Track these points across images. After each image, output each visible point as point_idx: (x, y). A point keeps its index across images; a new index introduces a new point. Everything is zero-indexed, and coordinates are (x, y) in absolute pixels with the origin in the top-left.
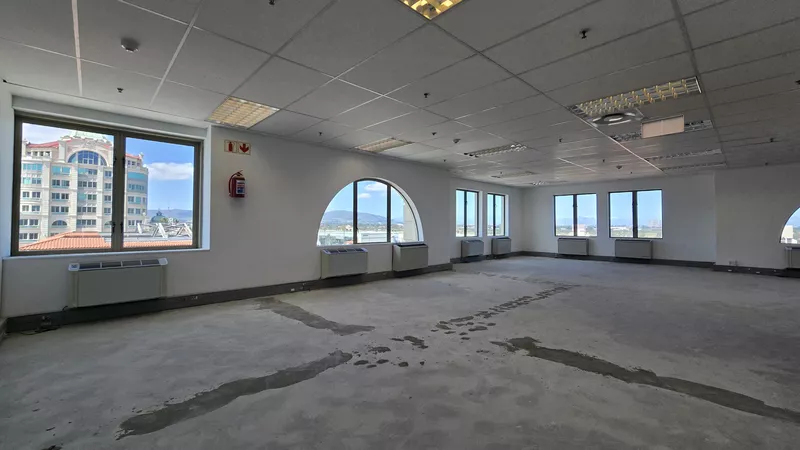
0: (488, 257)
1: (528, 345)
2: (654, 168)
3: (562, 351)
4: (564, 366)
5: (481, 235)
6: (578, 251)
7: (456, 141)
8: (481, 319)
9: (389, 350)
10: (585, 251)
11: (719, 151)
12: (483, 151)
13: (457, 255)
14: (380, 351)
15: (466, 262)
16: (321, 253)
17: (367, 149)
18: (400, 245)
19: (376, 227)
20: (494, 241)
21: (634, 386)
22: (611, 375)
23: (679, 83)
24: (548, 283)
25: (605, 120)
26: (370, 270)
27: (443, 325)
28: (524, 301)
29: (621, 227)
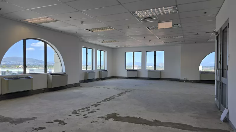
0: (97, 80)
1: (114, 116)
2: (161, 42)
3: (128, 117)
4: (127, 123)
5: (94, 69)
6: (134, 76)
7: (82, 22)
8: (94, 107)
9: (45, 128)
10: (137, 76)
11: (182, 37)
12: (95, 29)
13: (83, 79)
14: (40, 129)
15: (87, 82)
16: (2, 79)
17: (32, 22)
18: (52, 74)
19: (38, 66)
20: (100, 72)
21: (153, 127)
22: (145, 124)
23: (171, 7)
24: (122, 89)
25: (146, 20)
26: (34, 88)
27: (75, 112)
28: (112, 98)
29: (150, 66)
